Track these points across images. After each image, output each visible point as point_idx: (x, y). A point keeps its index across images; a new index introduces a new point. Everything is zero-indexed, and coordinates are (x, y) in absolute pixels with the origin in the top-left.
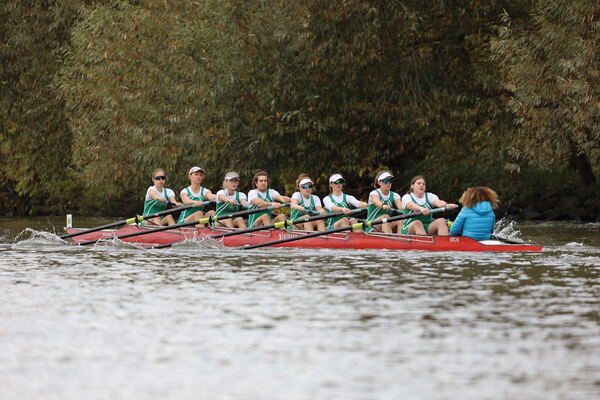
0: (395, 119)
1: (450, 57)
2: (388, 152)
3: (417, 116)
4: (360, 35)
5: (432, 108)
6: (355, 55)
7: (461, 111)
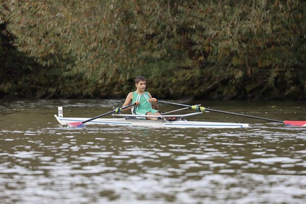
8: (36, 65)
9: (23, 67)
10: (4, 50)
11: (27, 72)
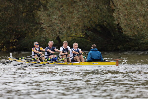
0: (18, 29)
1: (30, 16)
2: (17, 36)
3: (23, 28)
4: (10, 10)
5: (26, 27)
6: (9, 15)
7: (32, 27)
8: (130, 39)
9: (126, 40)
10: (119, 34)
11: (127, 41)
